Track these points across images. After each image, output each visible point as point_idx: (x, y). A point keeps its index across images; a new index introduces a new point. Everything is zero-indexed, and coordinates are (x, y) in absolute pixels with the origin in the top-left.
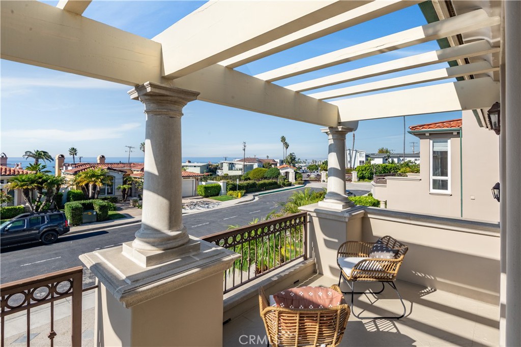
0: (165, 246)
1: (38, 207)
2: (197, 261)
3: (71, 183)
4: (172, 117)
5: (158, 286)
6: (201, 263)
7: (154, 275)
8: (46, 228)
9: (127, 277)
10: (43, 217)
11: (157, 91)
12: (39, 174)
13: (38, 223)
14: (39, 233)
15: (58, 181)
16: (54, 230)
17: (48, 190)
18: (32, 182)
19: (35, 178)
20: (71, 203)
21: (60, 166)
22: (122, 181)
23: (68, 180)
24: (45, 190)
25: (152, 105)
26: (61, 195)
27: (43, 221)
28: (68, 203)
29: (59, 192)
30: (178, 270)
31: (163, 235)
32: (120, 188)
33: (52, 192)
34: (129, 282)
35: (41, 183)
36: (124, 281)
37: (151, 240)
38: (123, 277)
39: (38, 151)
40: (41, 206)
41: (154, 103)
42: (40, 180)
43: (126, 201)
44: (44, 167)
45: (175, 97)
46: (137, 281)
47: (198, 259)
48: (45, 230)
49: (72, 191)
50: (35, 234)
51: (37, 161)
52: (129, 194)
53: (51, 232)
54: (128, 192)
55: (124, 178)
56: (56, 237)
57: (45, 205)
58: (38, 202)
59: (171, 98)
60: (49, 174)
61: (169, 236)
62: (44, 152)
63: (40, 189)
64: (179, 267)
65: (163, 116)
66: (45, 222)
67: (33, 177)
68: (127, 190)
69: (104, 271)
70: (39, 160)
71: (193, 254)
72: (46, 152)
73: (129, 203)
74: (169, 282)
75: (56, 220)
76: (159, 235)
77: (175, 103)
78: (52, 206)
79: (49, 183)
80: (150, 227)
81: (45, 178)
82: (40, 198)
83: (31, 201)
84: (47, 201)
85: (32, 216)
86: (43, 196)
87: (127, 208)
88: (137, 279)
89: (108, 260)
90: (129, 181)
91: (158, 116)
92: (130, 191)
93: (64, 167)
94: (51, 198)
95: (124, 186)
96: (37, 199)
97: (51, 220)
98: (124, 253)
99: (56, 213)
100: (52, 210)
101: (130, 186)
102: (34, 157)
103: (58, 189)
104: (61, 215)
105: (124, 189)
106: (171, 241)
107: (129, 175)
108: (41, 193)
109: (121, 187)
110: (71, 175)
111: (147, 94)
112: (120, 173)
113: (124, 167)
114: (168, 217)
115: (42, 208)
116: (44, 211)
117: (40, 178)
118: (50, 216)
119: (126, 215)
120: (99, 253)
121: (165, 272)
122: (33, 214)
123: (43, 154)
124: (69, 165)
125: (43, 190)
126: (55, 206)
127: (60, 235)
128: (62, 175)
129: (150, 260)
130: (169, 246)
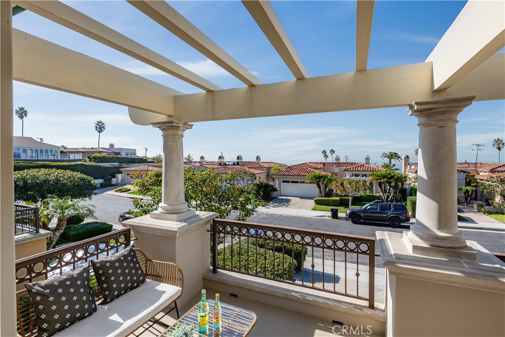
0: (433, 243)
1: (388, 197)
2: (466, 268)
3: (413, 180)
4: (441, 127)
5: (415, 270)
6: (468, 270)
7: (415, 261)
8: (392, 214)
9: (394, 254)
10: (390, 205)
11: (423, 107)
12: (388, 171)
13: (387, 210)
14: (387, 217)
15: (402, 178)
16: (398, 217)
17: (395, 184)
18: (384, 177)
19: (386, 174)
20: (412, 197)
21: (406, 165)
22: (464, 181)
23: (411, 177)
24: (393, 184)
25: (422, 119)
26: (405, 190)
27: (390, 209)
28: (410, 197)
29: (404, 186)
30: (439, 266)
31: (430, 233)
32: (461, 189)
33: (398, 187)
34: (394, 257)
35: (390, 178)
36: (391, 255)
37: (421, 234)
38: (392, 253)
39: (391, 153)
40: (390, 197)
41: (423, 117)
42: (389, 176)
43: (469, 204)
44: (394, 165)
45: (443, 107)
46: (400, 259)
47: (467, 267)
48: (392, 215)
49: (414, 187)
50: (385, 217)
51: (390, 160)
52: (473, 196)
53: (397, 219)
54: (472, 194)
55: (466, 179)
56: (399, 223)
57: (393, 196)
58: (388, 193)
59: (438, 110)
60: (396, 172)
61: (437, 235)
62: (395, 154)
63: (390, 183)
64: (442, 265)
65: (432, 127)
66: (391, 209)
67: (384, 173)
68: (470, 192)
69: (384, 245)
70: (392, 160)
71: (465, 261)
72: (396, 154)
73: (473, 207)
74: (426, 271)
75: (400, 209)
76: (428, 232)
77: (444, 112)
78: (399, 198)
79: (395, 179)
80: (421, 223)
81: (392, 174)
82: (389, 190)
83: (384, 192)
84: (394, 193)
85: (383, 203)
86: (391, 189)
87: (469, 212)
88: (400, 258)
89: (390, 239)
90: (474, 183)
91: (428, 128)
92: (474, 194)
93: (409, 166)
94: (398, 191)
95: (467, 188)
96: (388, 191)
97: (396, 209)
98: (403, 239)
99: (399, 203)
100: (397, 201)
101: (474, 188)
102: (388, 158)
103: (403, 185)
104: (403, 206)
105: (467, 191)
106: (439, 241)
107: (474, 176)
108: (390, 186)
109: (463, 188)
110: (413, 173)
111: (416, 111)
112: (462, 173)
113: (469, 167)
114: (437, 218)
115: (391, 198)
116: (392, 201)
117: (389, 174)
118: (395, 205)
119: (467, 219)
120: (387, 233)
121: (426, 262)
122: (383, 201)
123: (394, 155)
124: (412, 165)
125: (392, 184)
126: (401, 198)
127: (403, 223)
128: (407, 173)
129: (416, 248)
130: (436, 244)
